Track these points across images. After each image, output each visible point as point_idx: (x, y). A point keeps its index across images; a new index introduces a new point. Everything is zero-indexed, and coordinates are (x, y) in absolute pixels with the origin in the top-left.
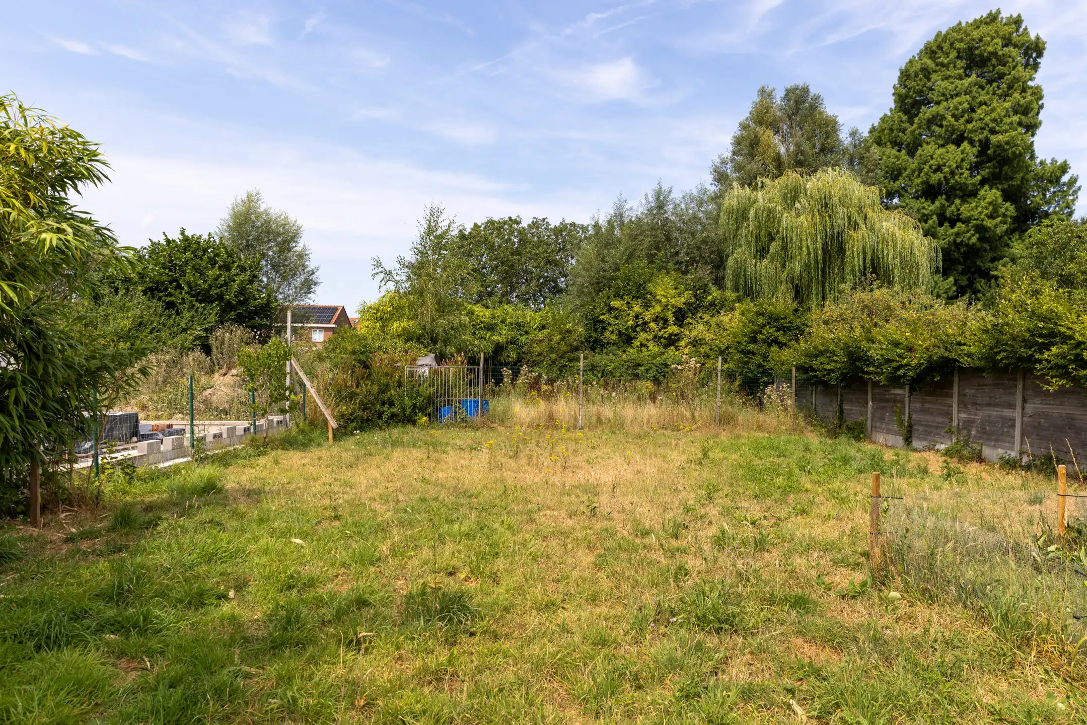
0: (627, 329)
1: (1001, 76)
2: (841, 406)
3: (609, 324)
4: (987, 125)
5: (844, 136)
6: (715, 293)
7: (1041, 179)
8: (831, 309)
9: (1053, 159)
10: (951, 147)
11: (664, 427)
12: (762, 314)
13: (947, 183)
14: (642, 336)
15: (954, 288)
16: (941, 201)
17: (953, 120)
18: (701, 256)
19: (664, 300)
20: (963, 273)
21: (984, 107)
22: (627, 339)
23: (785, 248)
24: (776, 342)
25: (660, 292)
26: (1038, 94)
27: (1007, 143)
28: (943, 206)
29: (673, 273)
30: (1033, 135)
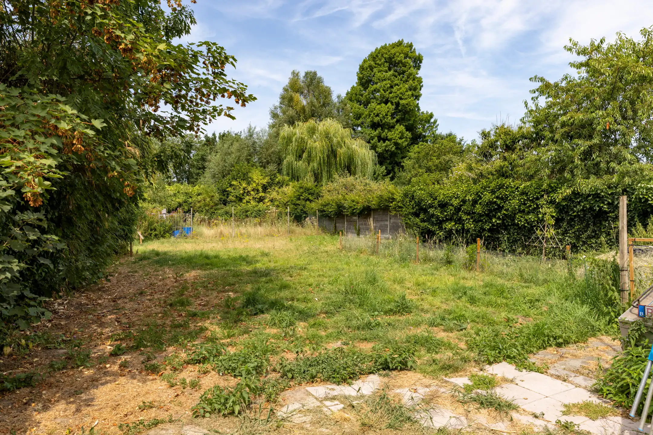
0: (240, 195)
1: (404, 72)
2: (335, 225)
3: (231, 192)
4: (398, 95)
5: (334, 98)
6: (279, 178)
7: (422, 120)
8: (331, 186)
9: (427, 111)
10: (383, 105)
11: (267, 235)
12: (302, 188)
13: (382, 122)
14: (247, 198)
15: (386, 171)
16: (379, 129)
17: (383, 92)
18: (271, 159)
19: (257, 181)
20: (390, 164)
21: (397, 86)
22: (240, 199)
23: (310, 156)
24: (308, 199)
25: (255, 178)
26: (420, 81)
27: (407, 104)
28: (380, 133)
29: (259, 168)
30: (418, 100)
